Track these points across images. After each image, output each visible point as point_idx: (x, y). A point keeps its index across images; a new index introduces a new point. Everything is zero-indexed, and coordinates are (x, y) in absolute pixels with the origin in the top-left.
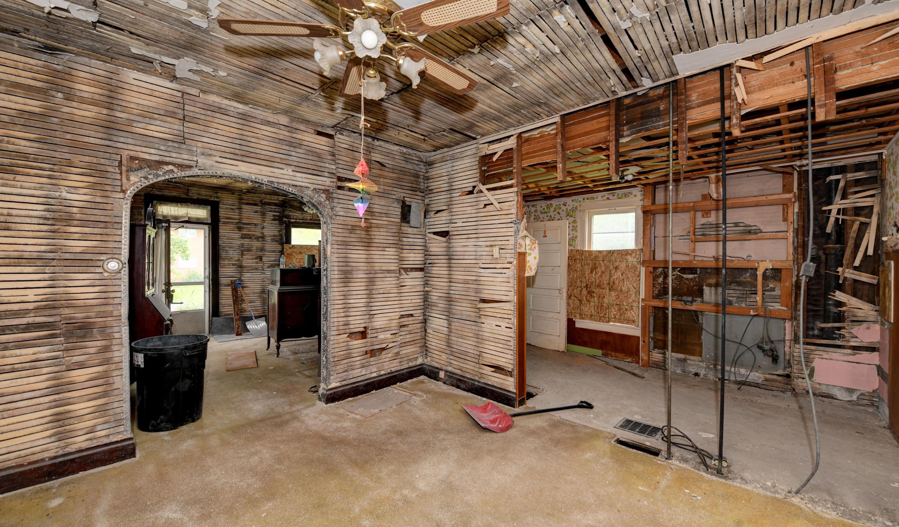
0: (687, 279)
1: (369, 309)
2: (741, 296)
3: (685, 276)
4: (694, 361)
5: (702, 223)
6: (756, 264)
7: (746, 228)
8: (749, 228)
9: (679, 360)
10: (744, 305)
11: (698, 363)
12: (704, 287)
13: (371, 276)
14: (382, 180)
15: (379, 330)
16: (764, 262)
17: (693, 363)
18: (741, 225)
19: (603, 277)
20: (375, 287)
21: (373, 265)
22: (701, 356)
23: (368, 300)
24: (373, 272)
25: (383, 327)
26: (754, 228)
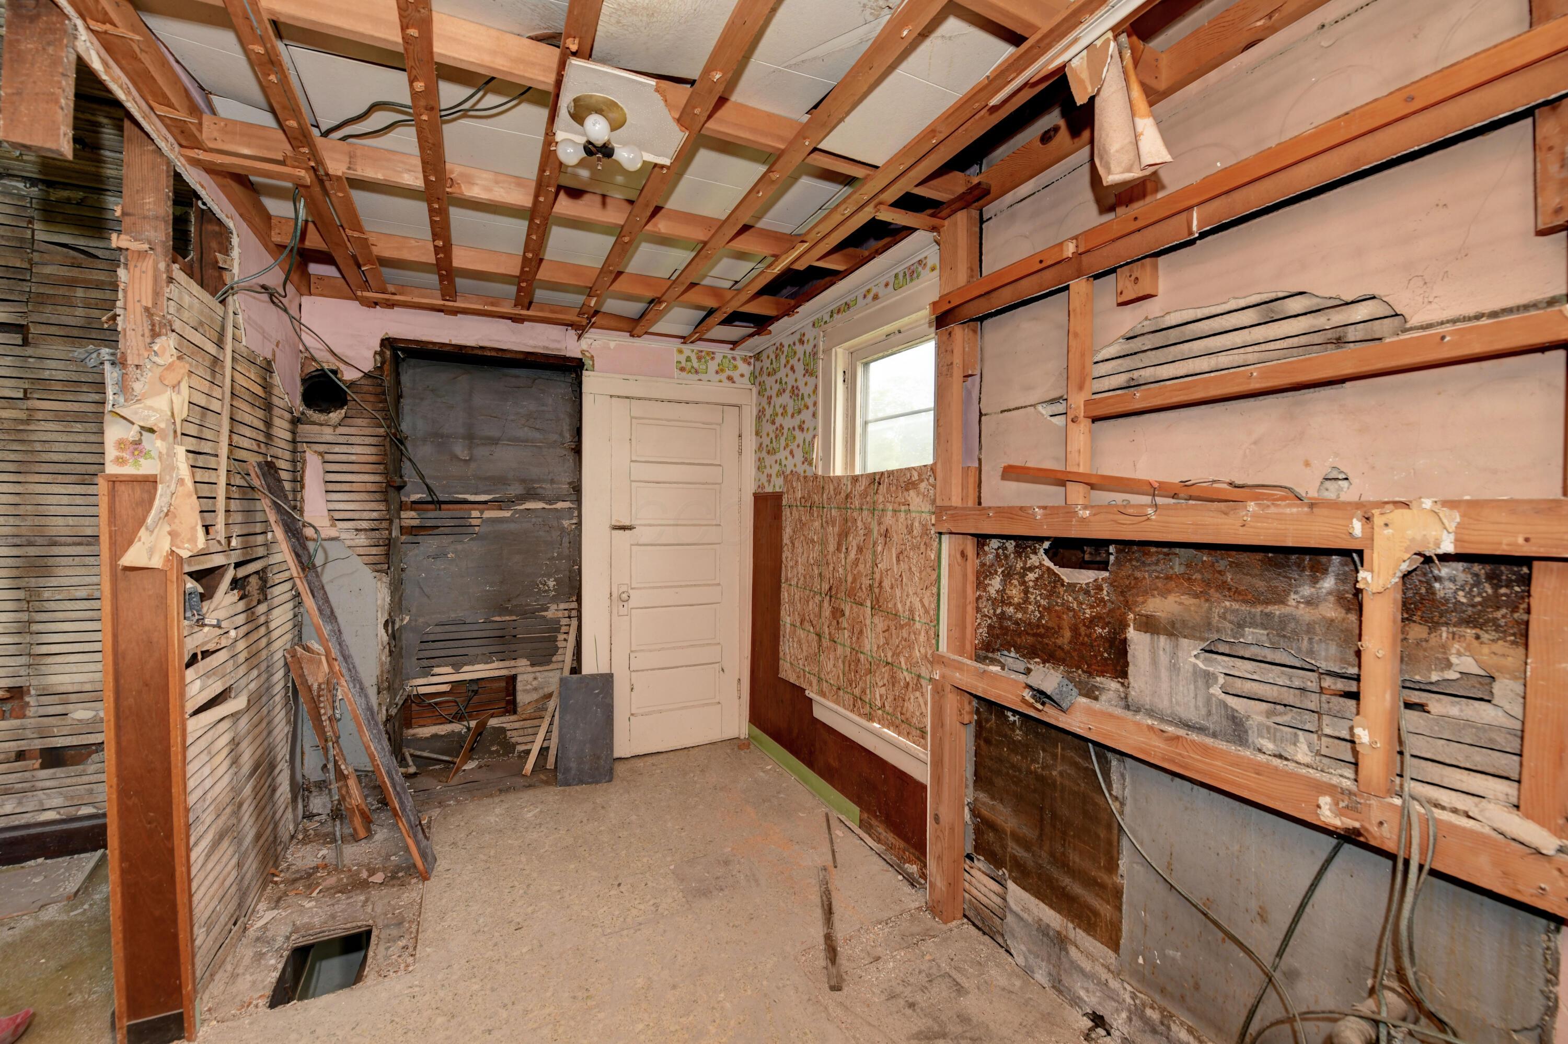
0: (1072, 586)
1: (28, 638)
2: (1290, 697)
3: (1068, 575)
4: (1089, 956)
5: (1125, 329)
6: (1357, 527)
7: (1319, 321)
8: (1338, 317)
9: (1043, 930)
10: (1302, 753)
11: (1104, 975)
12: (1132, 633)
13: (32, 551)
14: (80, 293)
15: (73, 698)
16: (1398, 515)
17: (1087, 965)
18: (1295, 305)
19: (861, 567)
20: (53, 582)
21: (43, 521)
22: (1114, 945)
23: (24, 616)
24: (39, 541)
25: (88, 687)
26: (1362, 312)
